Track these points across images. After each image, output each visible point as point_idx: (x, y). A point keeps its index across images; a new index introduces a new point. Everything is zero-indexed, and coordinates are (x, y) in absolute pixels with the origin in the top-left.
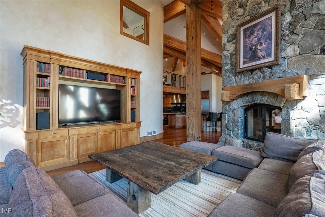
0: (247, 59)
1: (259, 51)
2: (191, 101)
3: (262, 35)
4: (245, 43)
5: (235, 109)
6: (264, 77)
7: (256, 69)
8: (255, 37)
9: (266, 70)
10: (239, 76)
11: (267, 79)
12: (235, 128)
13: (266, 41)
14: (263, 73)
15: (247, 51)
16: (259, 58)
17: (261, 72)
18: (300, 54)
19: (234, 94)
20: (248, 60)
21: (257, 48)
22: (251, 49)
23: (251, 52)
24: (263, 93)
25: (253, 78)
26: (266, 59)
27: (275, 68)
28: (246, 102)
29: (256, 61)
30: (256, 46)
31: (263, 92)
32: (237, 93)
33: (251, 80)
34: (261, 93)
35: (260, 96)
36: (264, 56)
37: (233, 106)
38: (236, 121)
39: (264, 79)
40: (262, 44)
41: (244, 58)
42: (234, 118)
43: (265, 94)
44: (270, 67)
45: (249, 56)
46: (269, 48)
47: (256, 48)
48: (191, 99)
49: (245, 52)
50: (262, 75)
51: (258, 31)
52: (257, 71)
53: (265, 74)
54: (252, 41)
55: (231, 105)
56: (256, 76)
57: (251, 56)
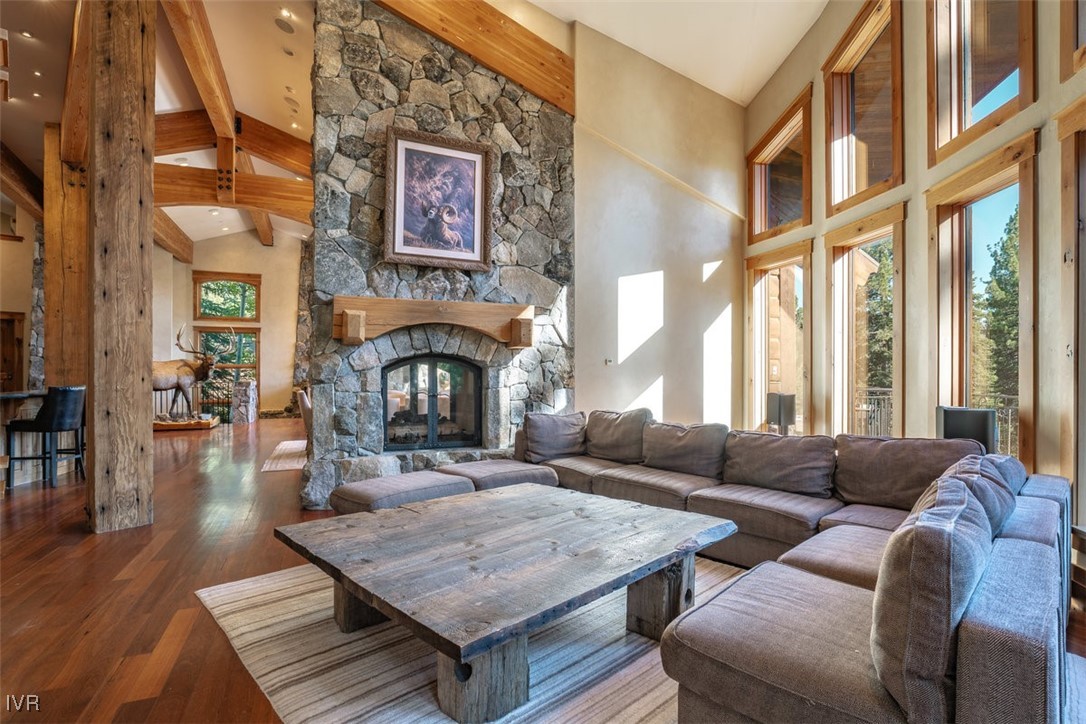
0: (414, 232)
1: (446, 225)
2: (127, 329)
3: (453, 192)
4: (409, 189)
5: (369, 366)
6: (453, 291)
7: (435, 269)
8: (438, 188)
9: (460, 276)
10: (386, 273)
11: (459, 298)
12: (370, 423)
13: (463, 210)
14: (453, 281)
15: (415, 212)
16: (446, 244)
17: (448, 279)
18: (517, 264)
19: (381, 322)
20: (416, 237)
21: (441, 217)
22: (425, 213)
23: (426, 220)
24: (451, 329)
25: (425, 289)
26: (461, 251)
27: (479, 278)
28: (405, 349)
29: (437, 247)
30: (439, 211)
31: (453, 326)
32: (394, 323)
33: (419, 291)
34: (447, 329)
35: (443, 335)
36: (458, 244)
37: (361, 358)
38: (372, 403)
39: (453, 297)
40: (454, 213)
41: (407, 227)
42: (363, 394)
43: (455, 331)
44: (467, 273)
45: (421, 227)
46: (467, 229)
47: (439, 216)
48: (128, 320)
49: (408, 211)
50: (449, 287)
51: (444, 176)
52: (439, 272)
53: (458, 285)
54: (429, 193)
55: (354, 355)
56: (435, 285)
57: (424, 228)
